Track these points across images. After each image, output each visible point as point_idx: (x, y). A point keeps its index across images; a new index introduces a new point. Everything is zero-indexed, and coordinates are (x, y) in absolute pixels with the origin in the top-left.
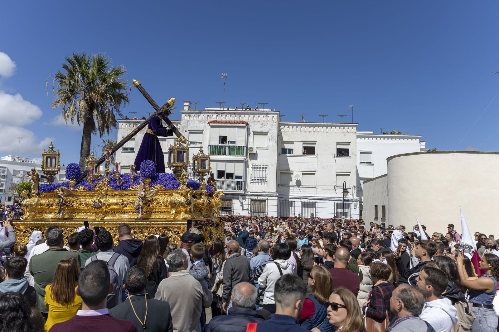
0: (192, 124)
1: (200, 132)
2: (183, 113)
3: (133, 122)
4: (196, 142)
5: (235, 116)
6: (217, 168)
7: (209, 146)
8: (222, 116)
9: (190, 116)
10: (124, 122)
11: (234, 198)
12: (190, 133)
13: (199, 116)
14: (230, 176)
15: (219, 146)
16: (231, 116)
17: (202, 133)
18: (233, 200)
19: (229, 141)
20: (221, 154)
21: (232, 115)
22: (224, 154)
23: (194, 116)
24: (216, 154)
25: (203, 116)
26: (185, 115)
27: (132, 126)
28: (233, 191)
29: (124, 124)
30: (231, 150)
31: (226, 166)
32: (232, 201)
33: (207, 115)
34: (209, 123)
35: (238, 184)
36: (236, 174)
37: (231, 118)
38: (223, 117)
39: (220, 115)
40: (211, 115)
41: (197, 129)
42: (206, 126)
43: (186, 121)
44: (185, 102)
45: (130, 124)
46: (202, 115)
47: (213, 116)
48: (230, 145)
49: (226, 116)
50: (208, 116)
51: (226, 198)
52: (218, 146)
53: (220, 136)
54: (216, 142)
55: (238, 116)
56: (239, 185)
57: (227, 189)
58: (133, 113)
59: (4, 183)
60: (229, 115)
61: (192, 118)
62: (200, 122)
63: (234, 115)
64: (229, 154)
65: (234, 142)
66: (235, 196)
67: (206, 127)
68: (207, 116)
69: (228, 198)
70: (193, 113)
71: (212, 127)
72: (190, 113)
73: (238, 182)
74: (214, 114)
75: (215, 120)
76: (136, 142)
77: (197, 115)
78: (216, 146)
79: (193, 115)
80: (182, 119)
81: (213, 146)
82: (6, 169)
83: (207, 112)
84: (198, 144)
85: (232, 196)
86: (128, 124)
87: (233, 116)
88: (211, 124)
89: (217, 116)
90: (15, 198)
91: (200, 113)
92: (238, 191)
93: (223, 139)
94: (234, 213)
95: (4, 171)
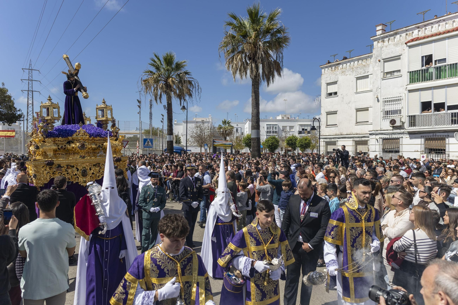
0: (387, 50)
1: (397, 58)
2: (375, 40)
3: (334, 65)
4: (394, 72)
5: (446, 23)
6: (420, 100)
7: (408, 72)
8: (426, 29)
9: (383, 41)
10: (326, 67)
11: (448, 136)
12: (385, 62)
13: (395, 38)
14: (439, 107)
15: (422, 70)
16: (439, 25)
17: (399, 59)
18: (447, 140)
19: (436, 61)
20: (425, 80)
21: (441, 24)
22: (430, 79)
23: (389, 39)
24: (418, 81)
25: (401, 36)
26: (378, 42)
27: (334, 69)
28: (445, 126)
29: (326, 69)
30: (440, 73)
31: (433, 95)
32: (445, 140)
33: (405, 34)
34: (406, 44)
35: (452, 116)
36: (448, 104)
37: (440, 27)
38: (428, 29)
39: (424, 29)
40: (411, 32)
41: (393, 56)
42: (404, 48)
43: (380, 49)
44: (377, 26)
45: (332, 68)
46: (398, 36)
47: (413, 33)
48: (438, 65)
49: (432, 27)
50: (407, 34)
51: (437, 137)
52: (420, 70)
53: (422, 57)
54: (418, 66)
55: (451, 22)
56: (454, 118)
57: (436, 125)
58: (335, 56)
60: (437, 25)
61: (386, 43)
62: (396, 45)
63: (444, 23)
64: (439, 77)
65: (444, 60)
66: (450, 134)
67: (404, 50)
68: (405, 36)
69: (439, 137)
70: (387, 37)
71: (410, 47)
72: (383, 38)
73: (452, 113)
74: (415, 30)
75: (417, 36)
76: (338, 86)
77: (393, 37)
78: (417, 71)
79: (387, 39)
80: (374, 47)
81: (413, 72)
82: (277, 126)
83: (404, 30)
84: (396, 74)
85: (446, 134)
86: (330, 68)
87: (443, 25)
88: (408, 44)
89: (419, 31)
91: (396, 34)
92: (453, 126)
93: (428, 59)
94: (449, 156)
95: (276, 127)
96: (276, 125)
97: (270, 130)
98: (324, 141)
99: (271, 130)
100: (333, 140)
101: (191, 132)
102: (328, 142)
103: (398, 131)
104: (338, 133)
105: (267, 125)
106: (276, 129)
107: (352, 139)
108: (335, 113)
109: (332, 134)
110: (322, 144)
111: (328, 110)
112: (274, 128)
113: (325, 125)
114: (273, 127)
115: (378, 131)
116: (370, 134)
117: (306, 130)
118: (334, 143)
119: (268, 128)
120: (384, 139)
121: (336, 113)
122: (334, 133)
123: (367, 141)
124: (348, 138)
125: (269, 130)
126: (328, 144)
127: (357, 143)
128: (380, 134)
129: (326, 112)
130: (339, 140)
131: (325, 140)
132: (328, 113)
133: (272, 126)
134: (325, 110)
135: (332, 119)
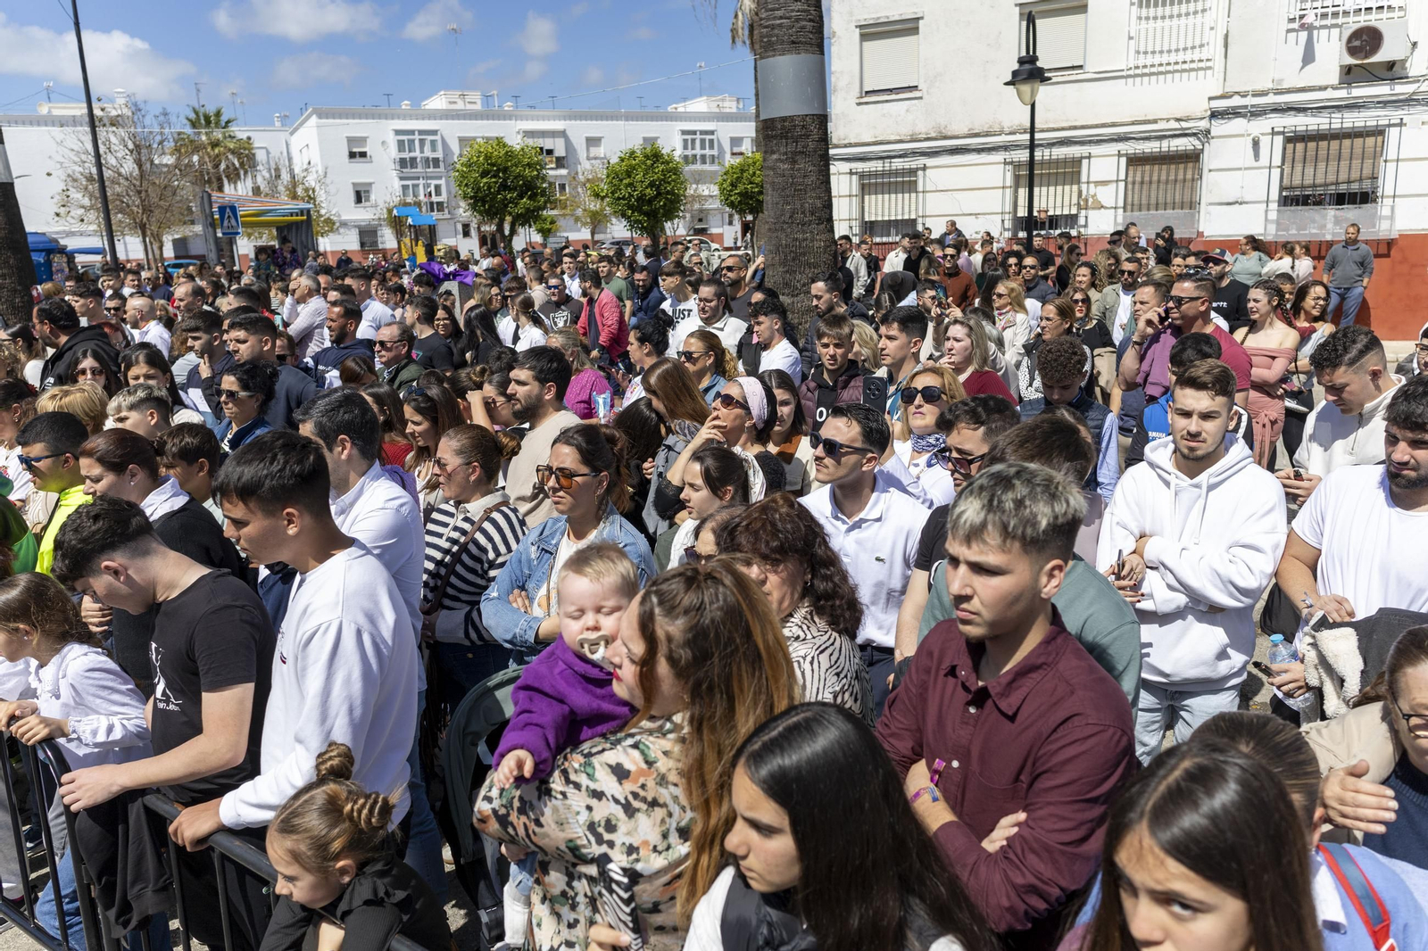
59: (442, 182)
82: (438, 138)
90: (479, 228)
95: (433, 143)
96: (434, 132)
97: (412, 155)
98: (851, 173)
99: (417, 154)
100: (898, 164)
101: (72, 155)
102: (870, 175)
103: (1382, 90)
104: (923, 128)
105: (398, 132)
106: (434, 149)
107: (999, 157)
108: (909, 27)
109: (893, 138)
110: (842, 182)
111: (868, 16)
112: (427, 147)
113: (856, 92)
114: (422, 142)
115: (1263, 94)
116: (1214, 115)
117: (550, 152)
118: (905, 183)
119: (401, 144)
120: (1293, 139)
121: (914, 31)
122: (905, 132)
123: (1077, 162)
124: (979, 151)
125: (406, 155)
126: (869, 184)
127: (1030, 175)
128: (1275, 110)
129: (861, 27)
130: (930, 162)
131: (860, 166)
132: (872, 32)
133: (417, 137)
134: (851, 14)
135: (888, 61)
